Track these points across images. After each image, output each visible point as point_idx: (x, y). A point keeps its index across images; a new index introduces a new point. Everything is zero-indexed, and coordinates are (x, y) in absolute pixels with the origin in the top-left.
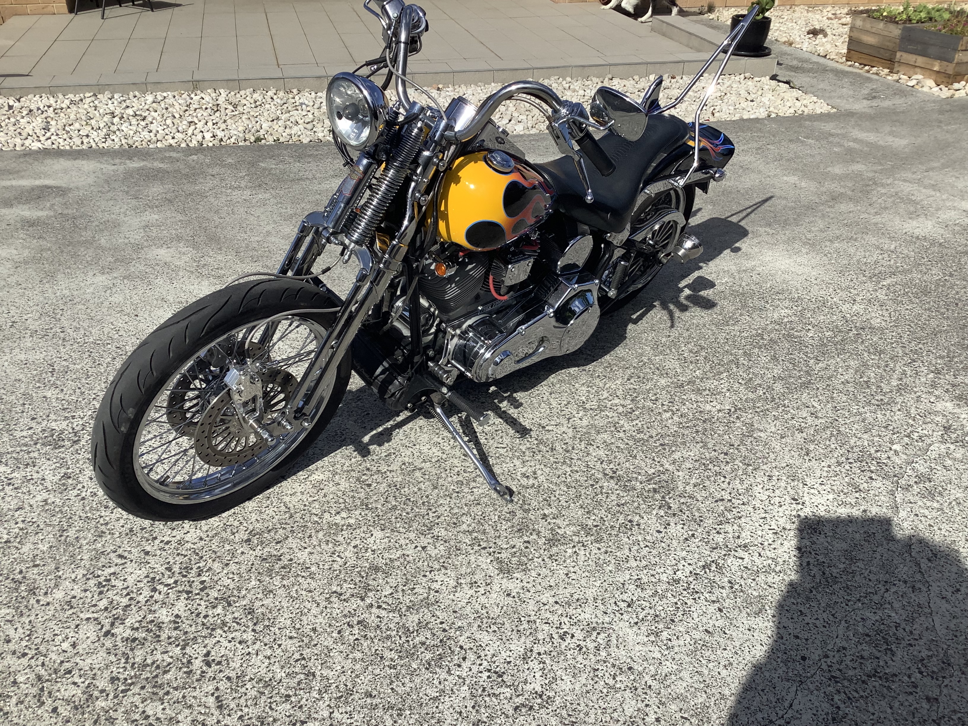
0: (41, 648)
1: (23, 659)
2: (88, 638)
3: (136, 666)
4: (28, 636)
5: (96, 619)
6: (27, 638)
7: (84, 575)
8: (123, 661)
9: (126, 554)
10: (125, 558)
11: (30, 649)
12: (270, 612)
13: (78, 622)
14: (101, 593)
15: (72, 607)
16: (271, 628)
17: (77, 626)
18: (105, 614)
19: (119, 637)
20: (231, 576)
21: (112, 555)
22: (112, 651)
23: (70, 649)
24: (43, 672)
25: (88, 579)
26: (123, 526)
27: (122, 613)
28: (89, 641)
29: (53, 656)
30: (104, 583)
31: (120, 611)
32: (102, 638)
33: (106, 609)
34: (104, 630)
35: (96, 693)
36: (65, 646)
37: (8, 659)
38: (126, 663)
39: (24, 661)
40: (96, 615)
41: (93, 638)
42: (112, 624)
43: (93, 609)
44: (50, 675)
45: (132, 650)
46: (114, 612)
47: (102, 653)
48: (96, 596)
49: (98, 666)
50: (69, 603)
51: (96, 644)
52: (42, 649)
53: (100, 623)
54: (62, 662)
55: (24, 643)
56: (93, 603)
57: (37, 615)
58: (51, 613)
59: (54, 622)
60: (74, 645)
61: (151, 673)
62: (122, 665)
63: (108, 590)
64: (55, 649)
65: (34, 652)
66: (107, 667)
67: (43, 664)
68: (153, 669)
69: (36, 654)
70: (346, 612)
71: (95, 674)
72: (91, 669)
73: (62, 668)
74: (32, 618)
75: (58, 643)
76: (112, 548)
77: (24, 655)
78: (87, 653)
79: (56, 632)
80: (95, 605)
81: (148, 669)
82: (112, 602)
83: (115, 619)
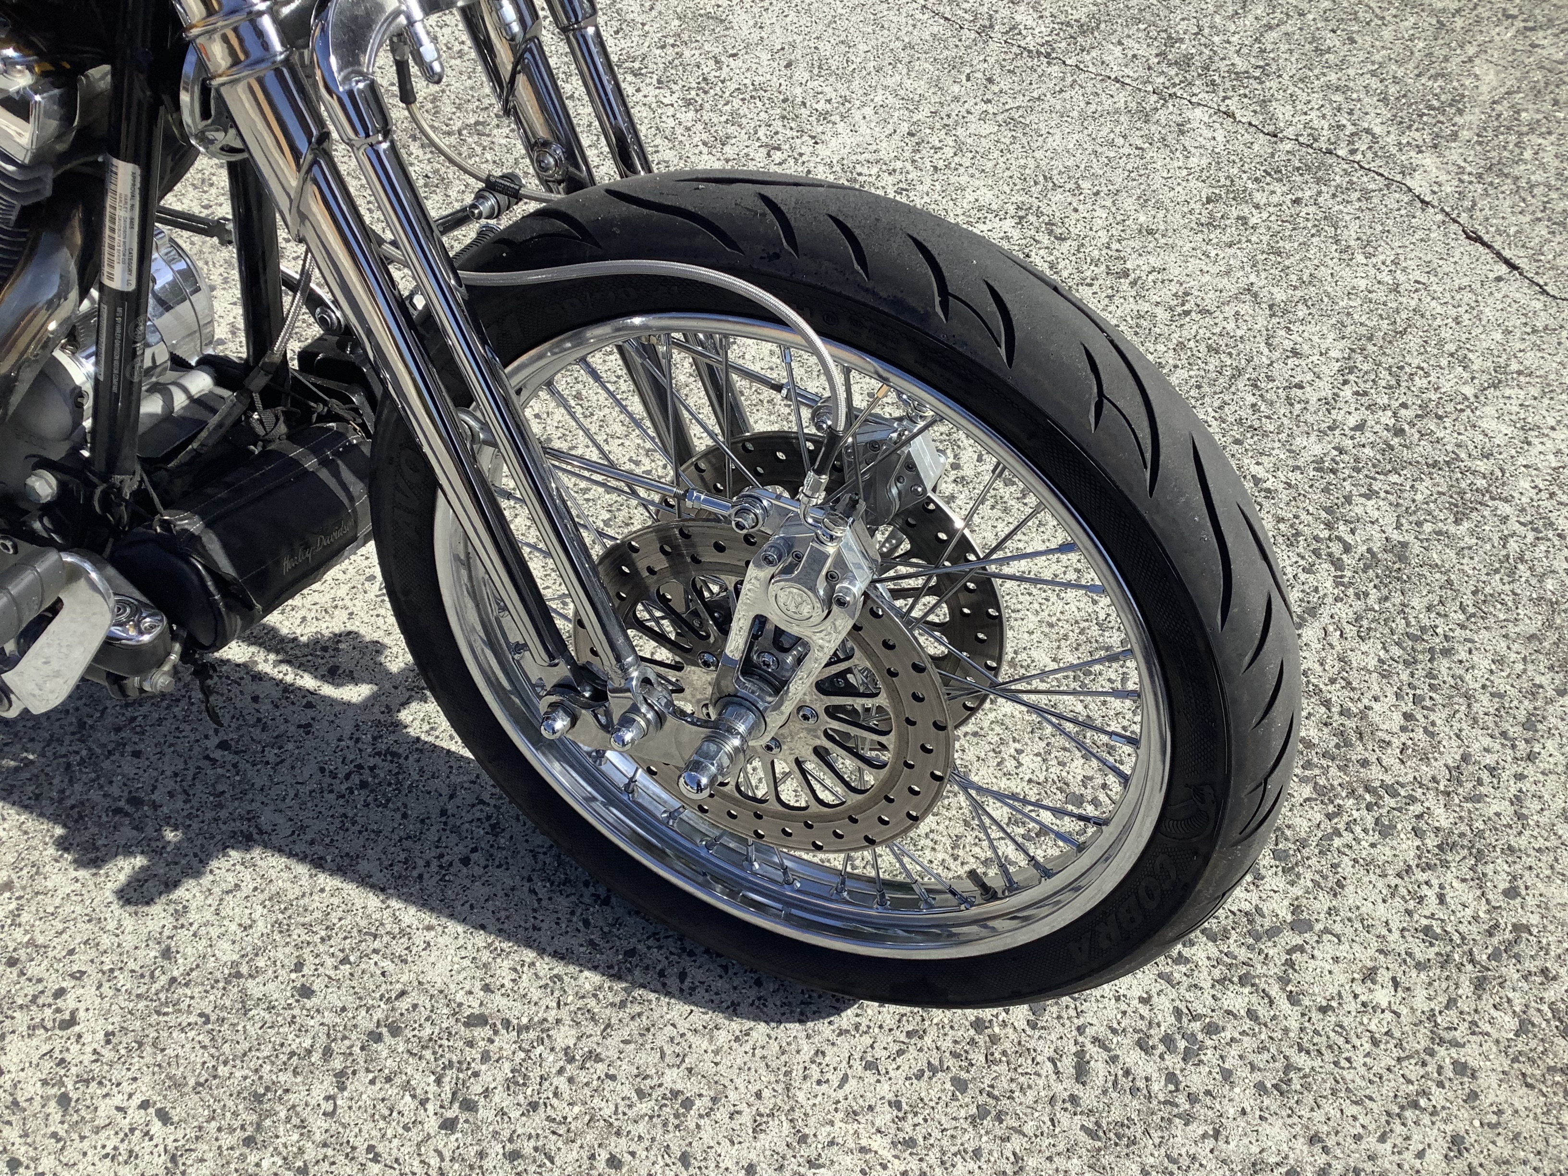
0: (1424, 1043)
1: (1472, 1063)
2: (1336, 960)
3: (1331, 808)
4: (1415, 1105)
5: (1284, 981)
6: (1423, 1102)
7: (1188, 1119)
8: (1337, 842)
9: (1067, 1064)
10: (1080, 1054)
11: (1440, 1069)
12: (1066, 637)
13: (1316, 1016)
14: (1212, 1029)
15: (1288, 1068)
16: (1102, 616)
17: (1323, 1010)
18: (1260, 969)
19: (1297, 891)
20: (1010, 764)
21: (1088, 1097)
22: (1332, 880)
23: (1384, 976)
24: (1466, 989)
25: (1192, 1099)
26: (977, 1154)
27: (1234, 935)
28: (1343, 950)
29: (1420, 1002)
30: (1182, 1044)
31: (1232, 944)
32: (1319, 927)
33: (1243, 980)
34: (1298, 940)
35: (1431, 842)
36: (1383, 996)
37: (1491, 1098)
38: (1337, 833)
39: (1470, 1055)
40: (1275, 991)
41: (1328, 949)
42: (1273, 933)
43: (1263, 1012)
44: (1460, 967)
45: (1303, 844)
46: (1243, 954)
47: (1351, 896)
48: (1227, 1035)
49: (1380, 885)
50: (1281, 1088)
51: (1338, 928)
52: (1420, 1041)
53: (1290, 963)
54: (1420, 966)
55: (1438, 1096)
56: (1247, 1024)
57: (1357, 1138)
58: (1329, 1108)
59: (1349, 1075)
60: (1370, 975)
61: (1326, 770)
62: (1348, 837)
63: (1195, 1018)
64: (1404, 1011)
65: (1441, 1051)
66: (1368, 865)
67: (1451, 1003)
68: (1317, 771)
69: (1442, 1041)
70: (997, 513)
71: (1399, 875)
72: (1394, 890)
73: (1431, 953)
74: (1371, 1142)
75: (1388, 1016)
76: (1064, 1119)
77: (1461, 1068)
78: (1368, 929)
79: (1368, 1047)
80: (1251, 1014)
81: (1322, 781)
82: (1221, 981)
83: (1258, 939)
